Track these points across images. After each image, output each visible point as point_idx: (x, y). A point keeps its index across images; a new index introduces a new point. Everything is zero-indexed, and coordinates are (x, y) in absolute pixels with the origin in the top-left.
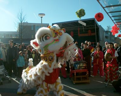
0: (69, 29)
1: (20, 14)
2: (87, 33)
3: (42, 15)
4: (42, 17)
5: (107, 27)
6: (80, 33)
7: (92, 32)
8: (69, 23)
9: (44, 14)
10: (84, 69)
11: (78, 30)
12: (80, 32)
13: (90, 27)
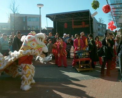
0: (63, 20)
1: (13, 5)
2: (81, 24)
3: (40, 5)
4: (40, 8)
5: (99, 19)
6: (74, 25)
7: (86, 24)
8: (63, 14)
9: (42, 5)
10: (87, 57)
11: (71, 22)
12: (74, 23)
13: (84, 18)
